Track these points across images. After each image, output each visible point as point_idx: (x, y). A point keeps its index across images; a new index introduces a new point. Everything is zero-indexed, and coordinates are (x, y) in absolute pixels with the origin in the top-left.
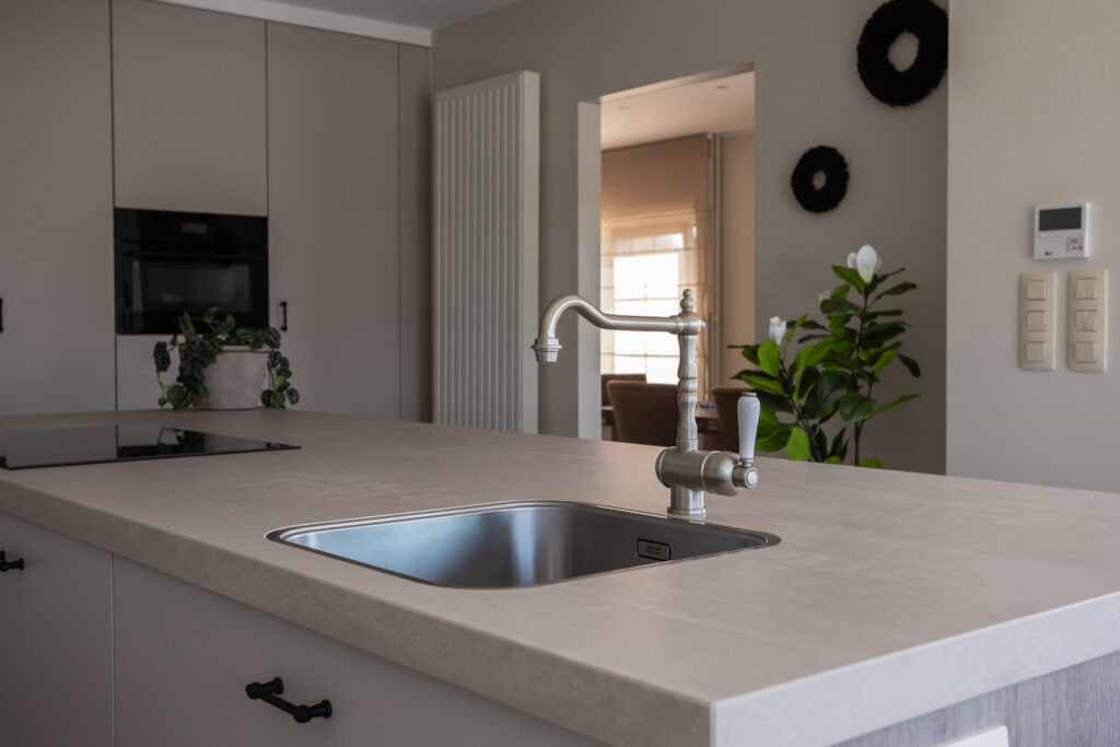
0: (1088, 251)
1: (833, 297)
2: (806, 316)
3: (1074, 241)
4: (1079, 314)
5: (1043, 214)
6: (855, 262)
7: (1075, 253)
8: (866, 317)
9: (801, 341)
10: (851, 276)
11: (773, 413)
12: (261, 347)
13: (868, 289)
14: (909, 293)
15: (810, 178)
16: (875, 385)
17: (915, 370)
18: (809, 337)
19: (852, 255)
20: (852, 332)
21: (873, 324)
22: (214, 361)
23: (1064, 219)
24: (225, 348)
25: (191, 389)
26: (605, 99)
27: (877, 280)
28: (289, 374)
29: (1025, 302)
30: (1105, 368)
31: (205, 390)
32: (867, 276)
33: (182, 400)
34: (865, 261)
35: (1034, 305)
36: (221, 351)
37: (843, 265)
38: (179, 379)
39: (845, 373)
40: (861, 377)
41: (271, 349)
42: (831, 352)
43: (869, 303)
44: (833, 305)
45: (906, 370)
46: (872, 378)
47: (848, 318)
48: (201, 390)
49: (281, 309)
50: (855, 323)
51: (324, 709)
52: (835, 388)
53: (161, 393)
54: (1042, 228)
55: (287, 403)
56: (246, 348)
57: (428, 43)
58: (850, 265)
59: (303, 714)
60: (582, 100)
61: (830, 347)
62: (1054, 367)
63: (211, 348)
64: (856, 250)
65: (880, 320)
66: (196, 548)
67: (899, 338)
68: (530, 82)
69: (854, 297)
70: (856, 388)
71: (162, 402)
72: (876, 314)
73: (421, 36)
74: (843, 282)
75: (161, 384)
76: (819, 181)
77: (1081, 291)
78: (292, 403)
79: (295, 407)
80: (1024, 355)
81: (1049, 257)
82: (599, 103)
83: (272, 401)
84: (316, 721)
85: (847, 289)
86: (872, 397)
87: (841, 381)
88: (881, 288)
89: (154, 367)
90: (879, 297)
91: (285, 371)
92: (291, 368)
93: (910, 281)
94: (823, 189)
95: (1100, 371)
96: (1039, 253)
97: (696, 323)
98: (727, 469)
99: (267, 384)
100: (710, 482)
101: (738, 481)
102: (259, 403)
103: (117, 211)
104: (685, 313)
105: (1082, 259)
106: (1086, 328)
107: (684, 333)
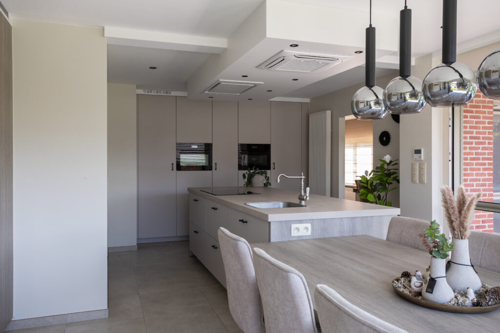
0: (422, 158)
3: (420, 156)
4: (421, 172)
5: (415, 150)
6: (385, 158)
8: (389, 170)
10: (384, 162)
12: (262, 174)
13: (388, 164)
15: (383, 138)
18: (376, 174)
20: (385, 174)
22: (254, 178)
23: (418, 152)
24: (256, 175)
25: (249, 183)
27: (391, 162)
28: (269, 180)
29: (413, 169)
30: (426, 182)
31: (252, 183)
32: (388, 161)
33: (247, 185)
34: (388, 158)
37: (383, 159)
41: (265, 175)
42: (379, 178)
43: (389, 167)
44: (382, 167)
45: (396, 182)
46: (389, 184)
47: (384, 170)
49: (273, 164)
50: (386, 172)
51: (246, 222)
54: (415, 153)
56: (260, 175)
57: (309, 102)
60: (340, 117)
61: (380, 176)
62: (417, 182)
63: (253, 175)
64: (385, 156)
65: (391, 171)
66: (235, 205)
67: (395, 175)
68: (329, 113)
69: (386, 167)
71: (244, 185)
72: (390, 170)
73: (307, 100)
74: (382, 163)
76: (385, 139)
77: (422, 167)
78: (270, 186)
80: (413, 181)
81: (416, 159)
82: (344, 117)
84: (245, 223)
85: (384, 164)
86: (389, 187)
87: (380, 184)
88: (391, 164)
89: (243, 179)
90: (391, 166)
95: (425, 184)
96: (414, 159)
97: (303, 177)
98: (305, 197)
99: (265, 182)
100: (303, 200)
101: (306, 199)
102: (263, 185)
103: (238, 144)
104: (301, 176)
105: (421, 160)
106: (422, 175)
107: (301, 178)
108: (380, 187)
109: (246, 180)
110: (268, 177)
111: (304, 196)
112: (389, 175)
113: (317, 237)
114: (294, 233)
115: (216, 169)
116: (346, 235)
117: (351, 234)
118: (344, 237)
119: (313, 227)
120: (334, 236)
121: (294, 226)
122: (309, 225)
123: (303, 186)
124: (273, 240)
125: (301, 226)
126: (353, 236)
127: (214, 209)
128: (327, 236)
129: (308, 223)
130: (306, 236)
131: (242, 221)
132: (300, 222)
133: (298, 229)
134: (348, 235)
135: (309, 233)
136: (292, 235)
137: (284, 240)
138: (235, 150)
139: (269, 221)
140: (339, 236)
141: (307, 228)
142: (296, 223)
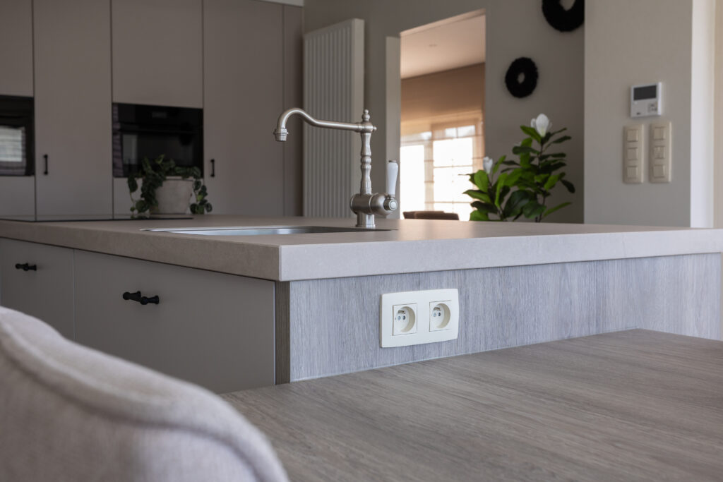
0: (660, 111)
1: (522, 146)
2: (505, 157)
3: (652, 105)
4: (655, 149)
5: (636, 90)
6: (535, 124)
7: (653, 113)
8: (542, 157)
9: (503, 171)
10: (532, 132)
11: (487, 215)
12: (188, 177)
13: (543, 141)
14: (567, 142)
15: (516, 77)
16: (547, 198)
17: (571, 188)
18: (508, 169)
19: (533, 120)
20: (534, 166)
21: (546, 161)
22: (161, 185)
23: (647, 93)
24: (168, 178)
25: (148, 202)
26: (404, 34)
27: (548, 135)
28: (206, 194)
29: (627, 143)
30: (670, 179)
31: (156, 202)
32: (542, 132)
33: (143, 207)
34: (541, 123)
35: (631, 145)
36: (165, 180)
37: (528, 126)
38: (142, 196)
39: (530, 191)
40: (539, 193)
41: (194, 180)
42: (521, 178)
43: (544, 149)
44: (522, 150)
45: (565, 189)
46: (546, 194)
47: (532, 159)
48: (154, 202)
49: (211, 164)
50: (536, 162)
51: (155, 300)
52: (522, 199)
53: (132, 205)
54: (636, 99)
55: (206, 212)
56: (179, 178)
57: (301, 4)
58: (532, 126)
59: (144, 301)
60: (389, 36)
61: (520, 175)
62: (642, 181)
63: (160, 178)
64: (536, 117)
65: (551, 159)
67: (561, 170)
68: (358, 25)
69: (535, 145)
70: (535, 198)
71: (132, 210)
72: (548, 156)
74: (527, 136)
75: (132, 200)
76: (521, 78)
77: (657, 135)
78: (208, 211)
79: (209, 213)
80: (626, 176)
81: (639, 116)
82: (398, 37)
83: (196, 210)
85: (530, 141)
86: (546, 204)
87: (525, 195)
88: (552, 139)
89: (128, 190)
90: (549, 145)
91: (203, 192)
92: (208, 191)
93: (568, 135)
94: (523, 83)
95: (667, 182)
96: (634, 114)
97: (370, 127)
98: (381, 201)
99: (194, 200)
100: (374, 209)
101: (387, 207)
102: (189, 211)
103: (113, 104)
104: (364, 122)
105: (657, 116)
106: (660, 158)
107: (363, 132)
108: (525, 202)
109: (137, 195)
110: (204, 188)
111: (375, 198)
112: (547, 168)
113: (483, 350)
114: (395, 335)
115: (46, 173)
116: (575, 333)
117: (593, 331)
118: (570, 340)
119: (464, 300)
120: (542, 339)
121: (393, 300)
122: (451, 296)
123: (368, 160)
124: (300, 372)
125: (422, 300)
126: (598, 336)
127: (26, 267)
128: (514, 342)
129: (448, 286)
130: (439, 345)
131: (137, 297)
132: (418, 280)
133: (407, 313)
134: (584, 333)
135: (452, 331)
136: (386, 343)
137: (352, 369)
138: (104, 122)
139: (284, 277)
140: (556, 338)
141: (442, 310)
142: (400, 288)
